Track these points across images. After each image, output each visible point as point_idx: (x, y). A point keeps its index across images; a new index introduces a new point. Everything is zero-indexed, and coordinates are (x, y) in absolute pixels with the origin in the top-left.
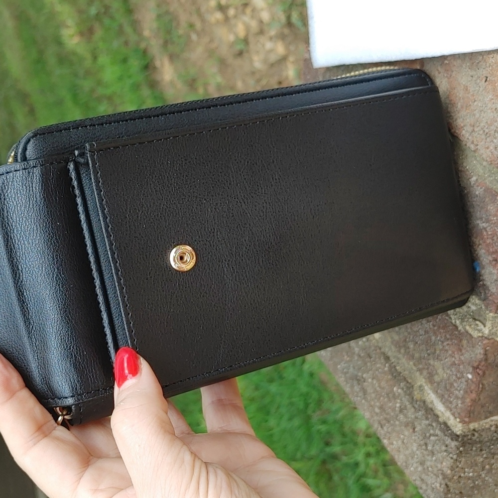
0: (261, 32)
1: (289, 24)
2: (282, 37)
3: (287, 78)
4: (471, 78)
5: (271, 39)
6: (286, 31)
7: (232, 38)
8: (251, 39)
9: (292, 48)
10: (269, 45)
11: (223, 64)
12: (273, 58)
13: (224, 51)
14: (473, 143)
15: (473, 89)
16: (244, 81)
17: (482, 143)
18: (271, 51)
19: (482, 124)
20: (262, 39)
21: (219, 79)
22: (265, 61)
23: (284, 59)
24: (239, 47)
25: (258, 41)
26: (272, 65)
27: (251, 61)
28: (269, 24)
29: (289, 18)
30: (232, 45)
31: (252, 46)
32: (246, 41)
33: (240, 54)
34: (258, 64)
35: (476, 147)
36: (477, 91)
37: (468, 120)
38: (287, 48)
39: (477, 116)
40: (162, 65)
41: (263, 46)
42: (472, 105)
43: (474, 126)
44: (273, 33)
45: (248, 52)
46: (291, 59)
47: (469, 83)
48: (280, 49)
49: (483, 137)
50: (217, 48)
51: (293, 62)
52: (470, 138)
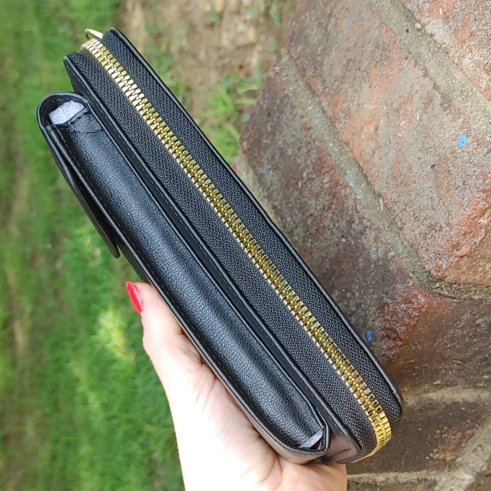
0: (238, 12)
1: (267, 15)
2: (256, 24)
3: (249, 64)
4: (418, 159)
5: (245, 22)
6: (262, 20)
7: (208, 8)
8: (226, 16)
9: (263, 38)
10: (241, 27)
11: (192, 29)
12: (241, 41)
13: (197, 18)
14: (401, 220)
15: (416, 170)
16: (207, 52)
17: (409, 224)
18: (241, 33)
19: (415, 207)
20: (236, 19)
21: (184, 43)
22: (233, 41)
23: (251, 46)
24: (213, 19)
25: (232, 20)
26: (239, 48)
27: (220, 36)
28: (247, 8)
29: (268, 9)
30: (207, 14)
31: (225, 23)
32: (221, 16)
33: (212, 26)
34: (225, 42)
35: (403, 226)
36: (418, 174)
37: (403, 198)
38: (258, 36)
39: (413, 197)
40: (133, 9)
41: (236, 26)
42: (411, 185)
43: (406, 205)
44: (248, 17)
45: (219, 26)
46: (259, 48)
47: (415, 164)
48: (251, 35)
49: (412, 219)
50: (191, 12)
51: (259, 52)
52: (400, 215)
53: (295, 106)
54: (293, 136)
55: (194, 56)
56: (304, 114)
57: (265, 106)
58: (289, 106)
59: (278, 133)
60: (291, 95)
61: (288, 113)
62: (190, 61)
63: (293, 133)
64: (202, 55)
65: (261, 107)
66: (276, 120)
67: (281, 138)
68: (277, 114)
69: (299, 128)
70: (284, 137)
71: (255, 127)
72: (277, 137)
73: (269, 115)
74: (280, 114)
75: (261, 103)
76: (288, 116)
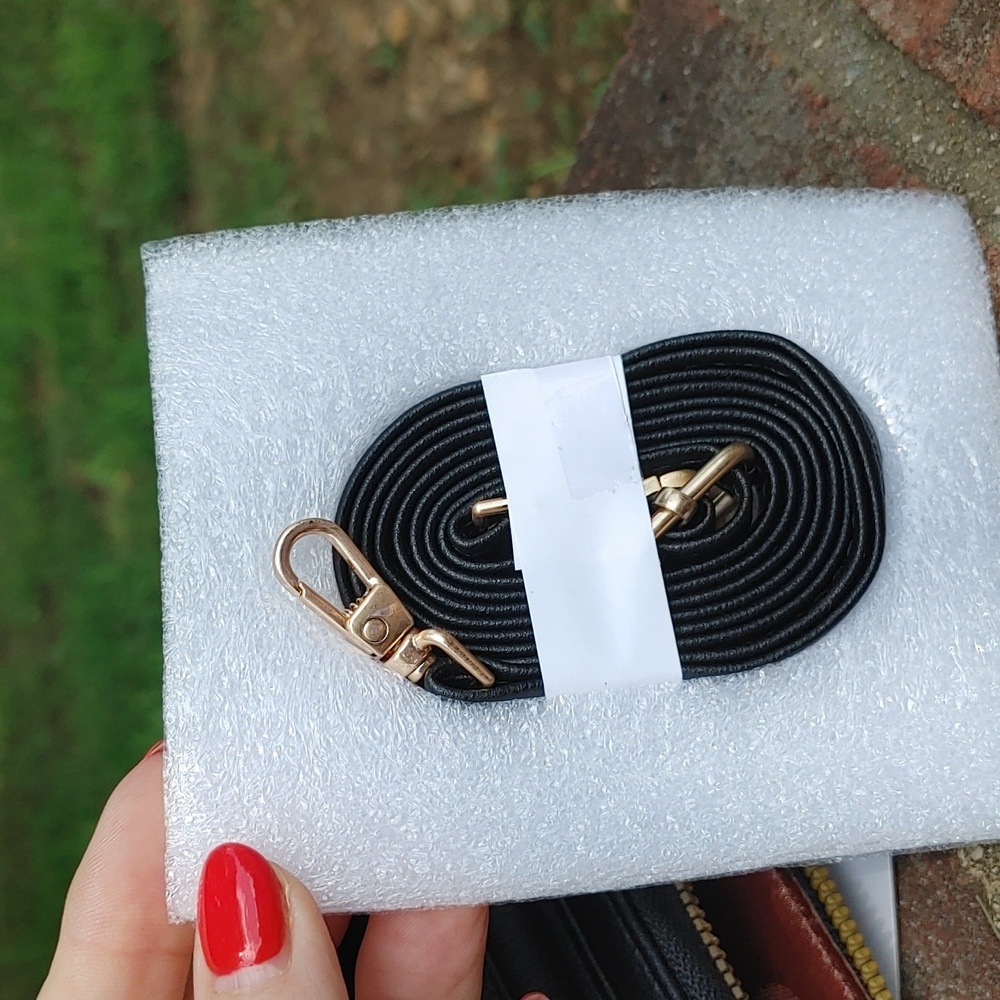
0: (443, 37)
1: (515, 30)
2: (487, 58)
3: (475, 156)
5: (463, 58)
6: (502, 47)
7: (370, 38)
8: (416, 51)
9: (505, 90)
10: (452, 71)
11: (335, 93)
12: (455, 102)
13: (346, 66)
16: (374, 143)
18: (454, 86)
20: (440, 55)
21: (320, 125)
22: (435, 106)
23: (476, 112)
24: (383, 62)
25: (429, 58)
26: (449, 119)
27: (403, 100)
28: (465, 25)
29: (517, 16)
30: (369, 54)
31: (413, 67)
32: (401, 51)
33: (381, 78)
34: (416, 109)
38: (494, 86)
41: (440, 70)
44: (470, 45)
45: (399, 77)
46: (497, 113)
48: (477, 85)
51: (498, 122)
53: (762, 48)
54: (760, 141)
55: (345, 152)
56: (799, 66)
57: (648, 75)
58: (740, 50)
59: (701, 148)
60: (742, 17)
61: (736, 76)
62: (335, 167)
63: (763, 131)
64: (362, 148)
65: (635, 83)
66: (692, 106)
67: (716, 157)
68: (695, 89)
69: (785, 109)
70: (724, 153)
71: (616, 148)
72: (700, 160)
73: (664, 98)
74: (708, 83)
75: (635, 70)
76: (737, 83)
